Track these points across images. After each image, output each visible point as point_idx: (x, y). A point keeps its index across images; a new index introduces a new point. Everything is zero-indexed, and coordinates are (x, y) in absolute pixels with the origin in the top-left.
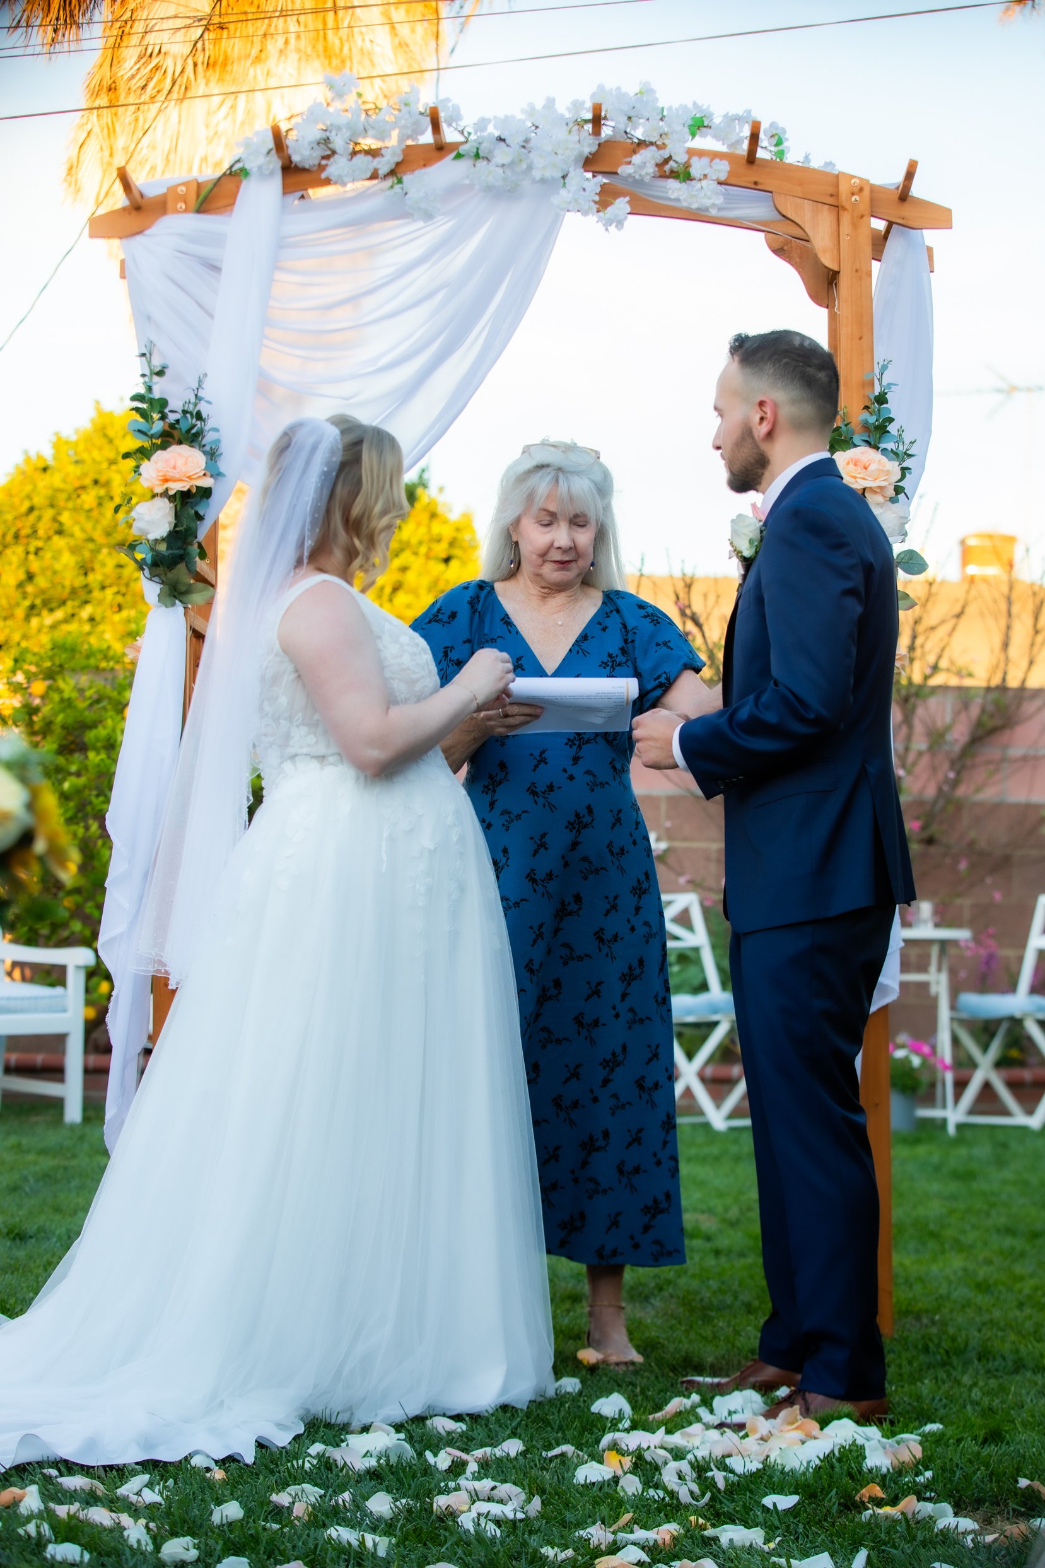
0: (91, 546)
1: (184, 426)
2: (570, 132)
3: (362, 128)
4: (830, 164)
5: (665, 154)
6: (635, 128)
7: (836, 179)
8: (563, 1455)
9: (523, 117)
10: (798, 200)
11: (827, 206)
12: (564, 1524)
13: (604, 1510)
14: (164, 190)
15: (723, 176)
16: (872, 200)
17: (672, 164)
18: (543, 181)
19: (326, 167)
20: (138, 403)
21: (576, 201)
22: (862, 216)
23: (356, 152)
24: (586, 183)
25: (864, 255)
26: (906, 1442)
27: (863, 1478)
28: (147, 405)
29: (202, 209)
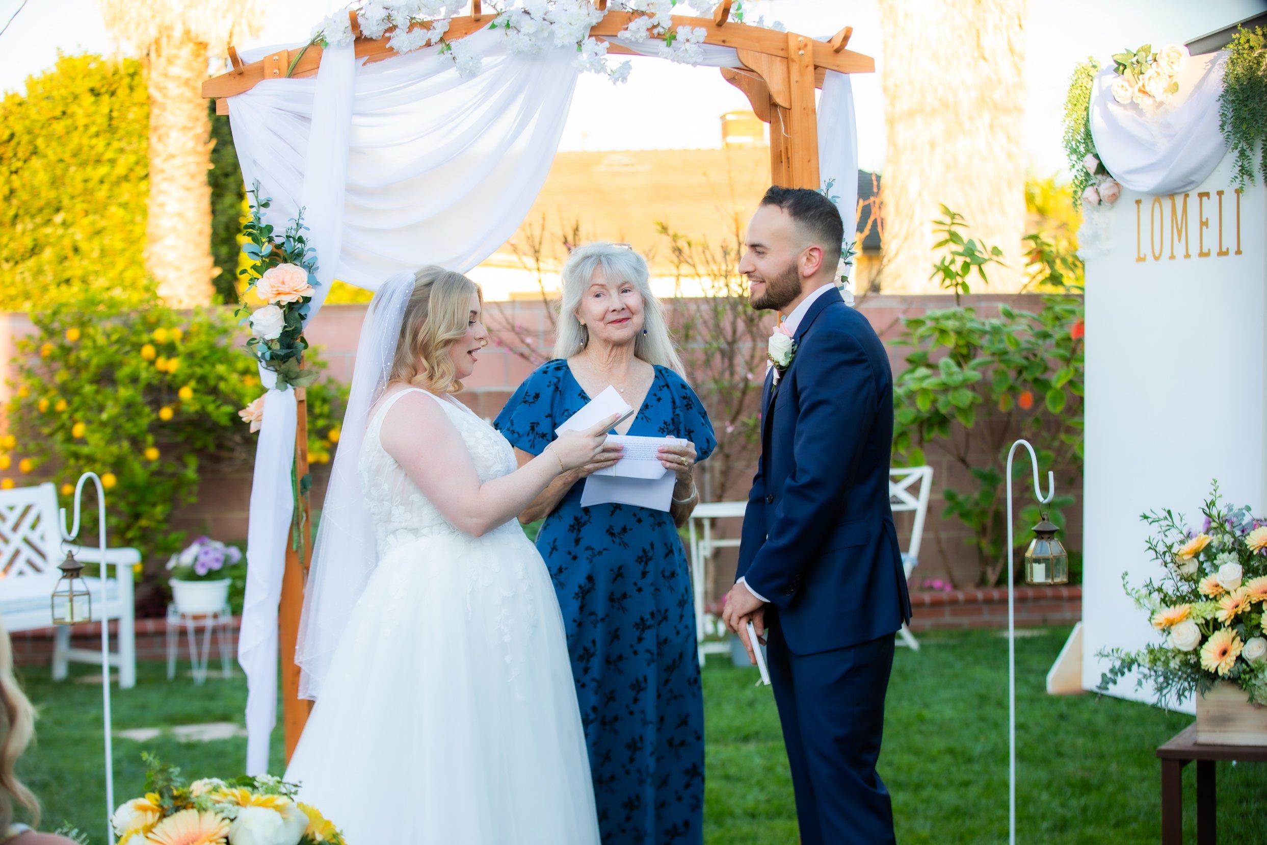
0: (61, 165)
1: (288, 248)
2: (581, 6)
3: (417, 6)
4: (778, 24)
5: (654, 21)
6: (629, 0)
7: (785, 37)
10: (757, 54)
11: (779, 58)
14: (261, 58)
15: (702, 40)
16: (815, 54)
17: (660, 30)
18: (563, 47)
19: (389, 39)
20: (250, 230)
21: (591, 64)
22: (807, 66)
23: (413, 25)
24: (596, 50)
25: (810, 96)
28: (257, 231)
29: (293, 73)
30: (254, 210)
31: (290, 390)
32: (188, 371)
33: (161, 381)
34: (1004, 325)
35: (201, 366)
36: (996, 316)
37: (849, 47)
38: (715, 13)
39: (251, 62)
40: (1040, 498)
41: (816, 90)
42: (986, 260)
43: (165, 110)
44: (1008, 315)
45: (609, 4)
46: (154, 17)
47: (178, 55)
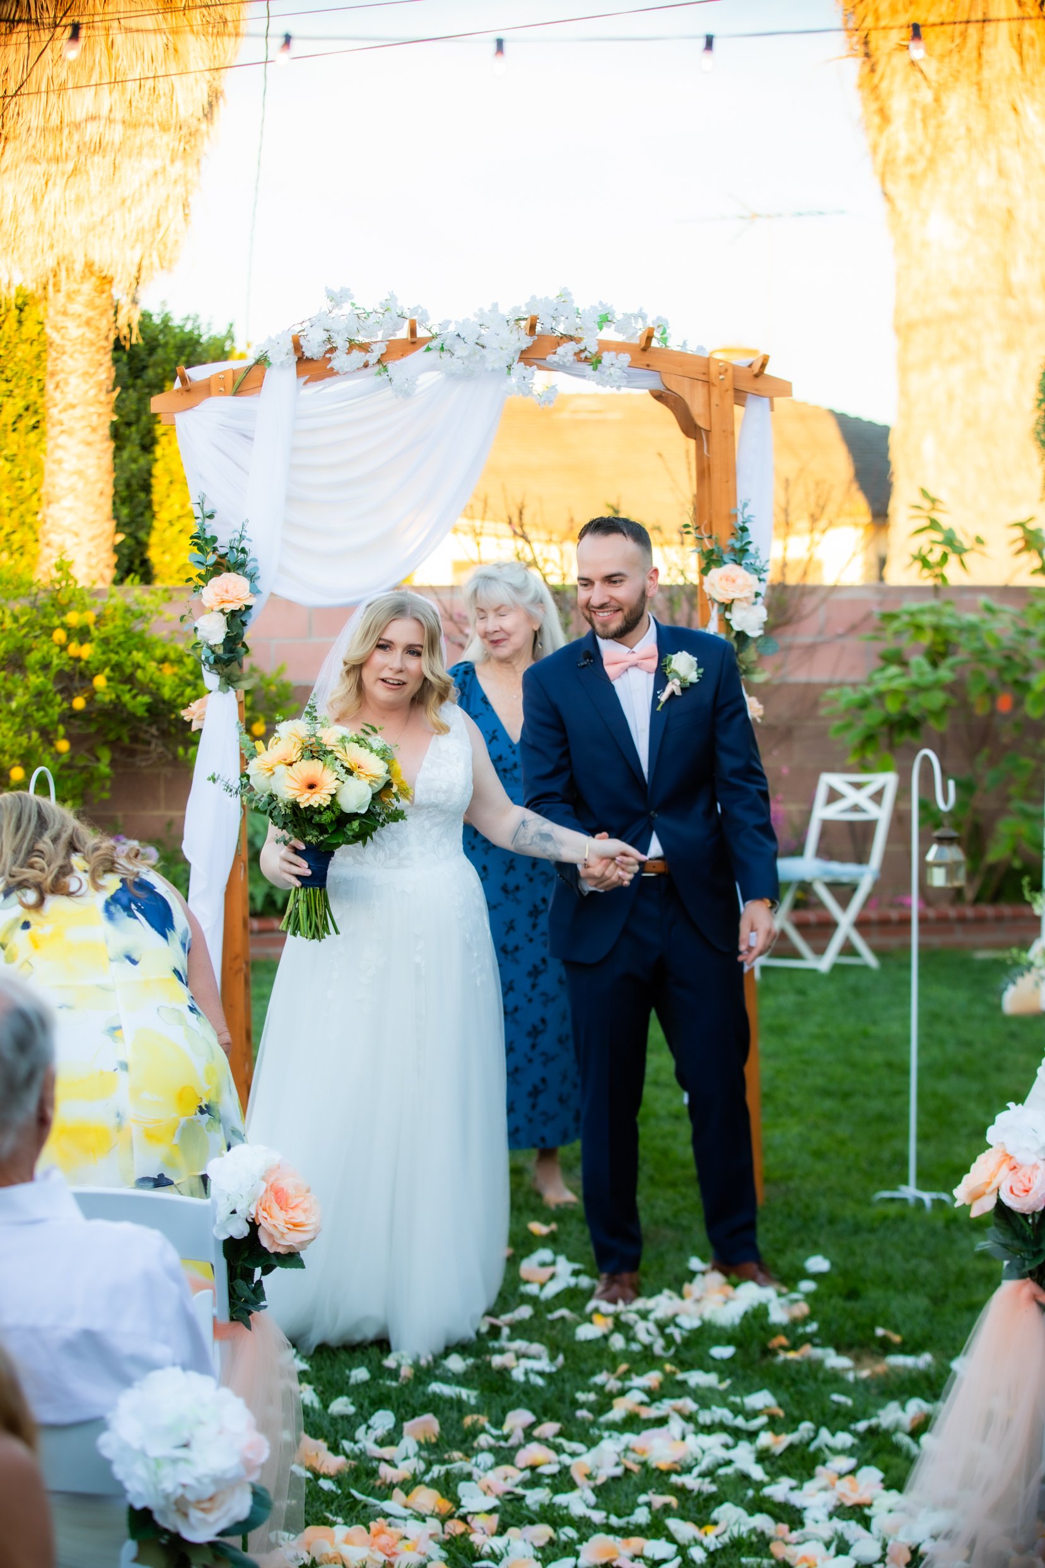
1: (231, 558)
2: (511, 331)
3: (356, 329)
4: (701, 348)
5: (582, 346)
6: (558, 324)
7: (708, 361)
8: (563, 1318)
9: (476, 320)
10: (679, 378)
11: (700, 382)
12: (581, 1372)
13: (606, 1362)
14: (208, 376)
15: (626, 365)
16: (734, 377)
17: (586, 353)
18: (493, 370)
19: (330, 360)
20: (196, 540)
21: (519, 387)
22: (727, 391)
23: (352, 345)
24: (525, 373)
25: (729, 419)
26: (796, 1301)
27: (771, 1330)
28: (202, 542)
29: (238, 391)
30: (199, 521)
31: (232, 692)
32: (103, 658)
33: (74, 669)
34: (984, 621)
35: (117, 653)
37: (767, 371)
38: (640, 337)
39: (198, 379)
40: (942, 804)
41: (738, 410)
42: (965, 551)
43: (64, 353)
44: (989, 610)
45: (538, 328)
46: (52, 247)
47: (79, 291)
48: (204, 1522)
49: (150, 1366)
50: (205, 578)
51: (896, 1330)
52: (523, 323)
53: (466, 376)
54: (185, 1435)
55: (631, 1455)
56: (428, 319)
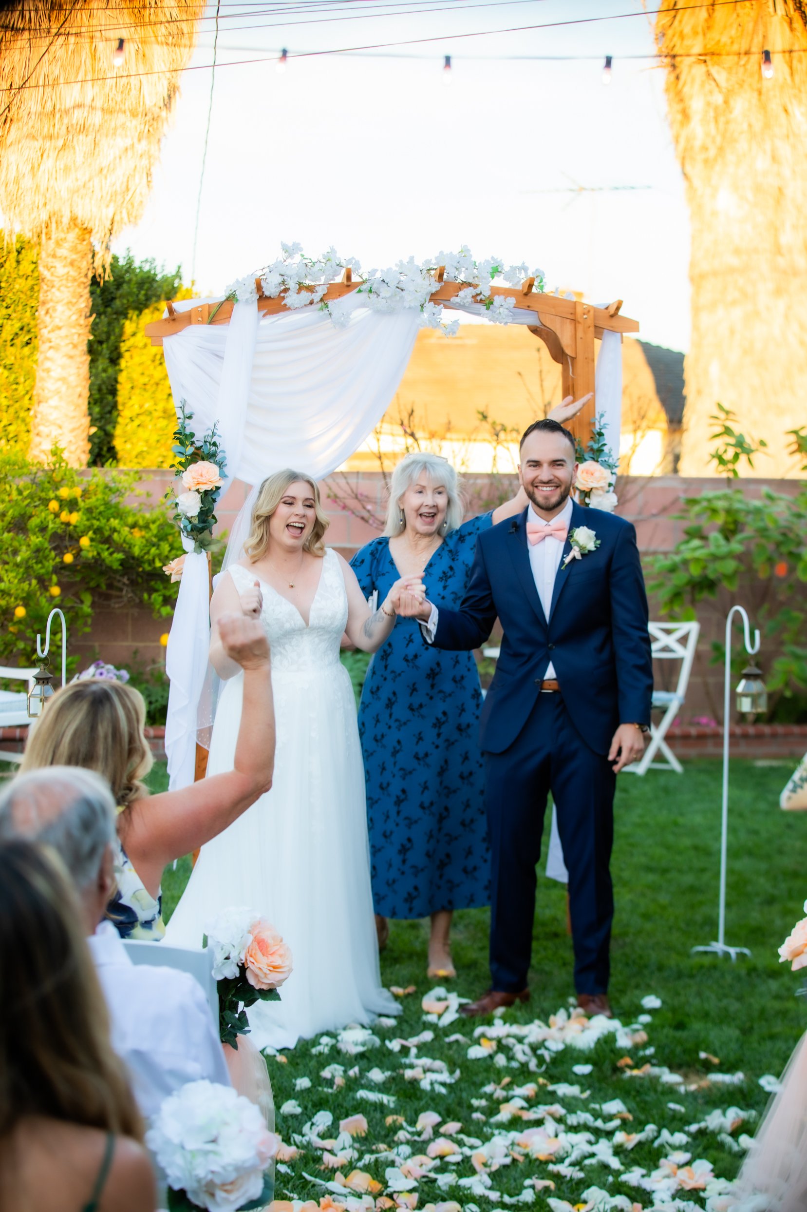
1: (205, 450)
2: (423, 276)
3: (304, 275)
5: (478, 291)
6: (460, 273)
7: (575, 304)
8: (457, 1041)
9: (397, 269)
10: (553, 316)
11: (568, 320)
12: (474, 1084)
13: (493, 1076)
14: (189, 309)
15: (512, 306)
16: (595, 317)
17: (482, 297)
18: (410, 308)
19: (284, 298)
20: (178, 436)
21: (430, 321)
22: (589, 327)
23: (301, 287)
24: (435, 310)
25: (590, 349)
26: (636, 1031)
27: (619, 1053)
28: (183, 437)
29: (212, 322)
30: (181, 420)
31: (204, 553)
32: (88, 523)
33: (65, 532)
34: (766, 506)
35: (98, 520)
36: (759, 497)
37: (620, 313)
38: (523, 284)
39: (181, 311)
40: (749, 649)
41: (596, 340)
42: (752, 451)
43: (53, 287)
44: (770, 498)
45: (445, 276)
46: (45, 204)
47: (65, 238)
48: (227, 1201)
49: (186, 1079)
50: (185, 465)
51: (715, 1054)
52: (433, 272)
53: (390, 312)
54: (214, 1133)
55: (517, 1148)
56: (359, 268)
